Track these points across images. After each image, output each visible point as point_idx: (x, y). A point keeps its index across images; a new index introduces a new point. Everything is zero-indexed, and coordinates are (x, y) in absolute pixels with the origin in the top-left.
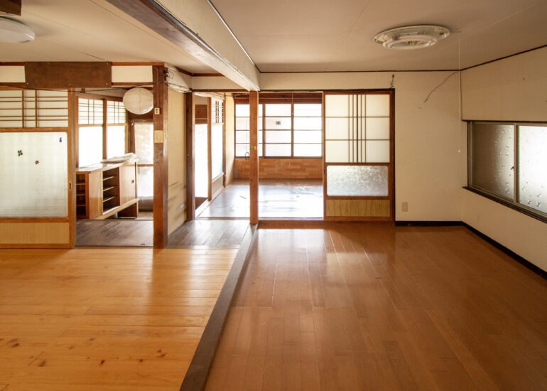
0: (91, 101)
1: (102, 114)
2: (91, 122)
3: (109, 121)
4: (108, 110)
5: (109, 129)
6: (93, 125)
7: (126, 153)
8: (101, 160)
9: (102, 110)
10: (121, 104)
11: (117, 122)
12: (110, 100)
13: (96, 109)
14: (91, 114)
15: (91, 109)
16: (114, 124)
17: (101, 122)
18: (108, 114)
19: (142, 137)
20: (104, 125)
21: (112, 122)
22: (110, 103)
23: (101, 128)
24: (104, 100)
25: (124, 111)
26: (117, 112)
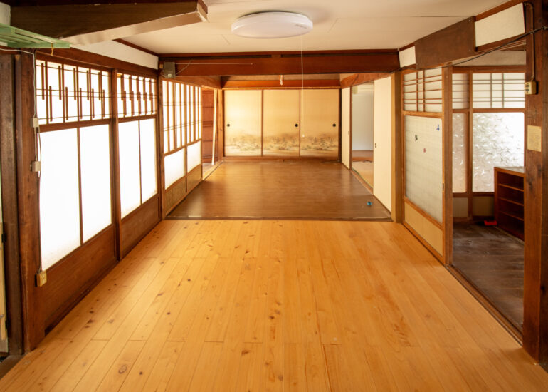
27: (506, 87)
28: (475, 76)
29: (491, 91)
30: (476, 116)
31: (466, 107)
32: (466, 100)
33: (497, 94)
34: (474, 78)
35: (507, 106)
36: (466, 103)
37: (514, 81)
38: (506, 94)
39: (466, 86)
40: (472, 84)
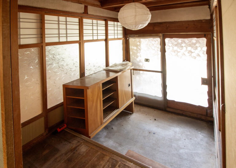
0: (95, 21)
1: (104, 32)
2: (95, 38)
3: (109, 37)
4: (109, 28)
5: (110, 43)
6: (97, 40)
7: (124, 61)
8: (105, 67)
9: (104, 28)
10: (119, 24)
11: (116, 37)
12: (110, 21)
13: (99, 28)
14: (95, 32)
15: (95, 28)
16: (114, 39)
17: (104, 37)
18: (109, 32)
19: (135, 48)
20: (106, 40)
21: (113, 37)
22: (110, 23)
23: (104, 42)
24: (106, 20)
25: (121, 29)
26: (115, 30)
27: (68, 27)
28: (47, 17)
29: (59, 29)
30: (48, 48)
31: (39, 42)
32: (39, 36)
33: (63, 32)
34: (46, 19)
35: (69, 39)
36: (39, 39)
37: (73, 23)
38: (69, 31)
39: (39, 24)
40: (44, 23)
